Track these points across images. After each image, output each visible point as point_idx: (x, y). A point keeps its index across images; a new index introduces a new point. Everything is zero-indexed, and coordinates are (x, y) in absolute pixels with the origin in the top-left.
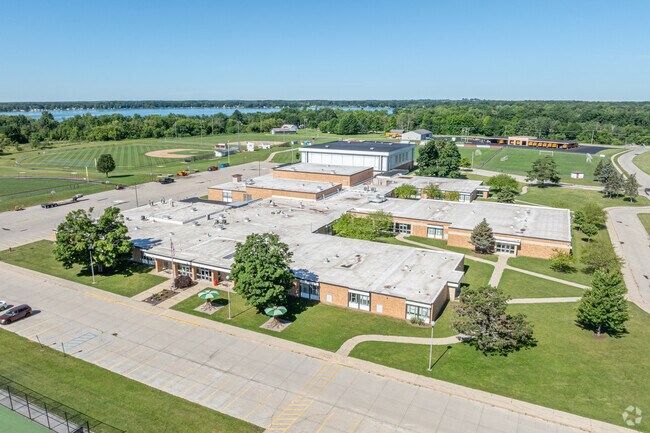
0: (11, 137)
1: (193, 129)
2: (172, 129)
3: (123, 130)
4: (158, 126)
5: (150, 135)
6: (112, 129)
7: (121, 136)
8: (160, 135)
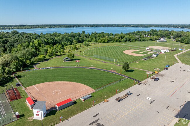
0: (77, 41)
1: (130, 39)
2: (124, 39)
3: (109, 40)
4: (119, 38)
5: (117, 41)
6: (106, 39)
7: (108, 42)
8: (120, 41)
